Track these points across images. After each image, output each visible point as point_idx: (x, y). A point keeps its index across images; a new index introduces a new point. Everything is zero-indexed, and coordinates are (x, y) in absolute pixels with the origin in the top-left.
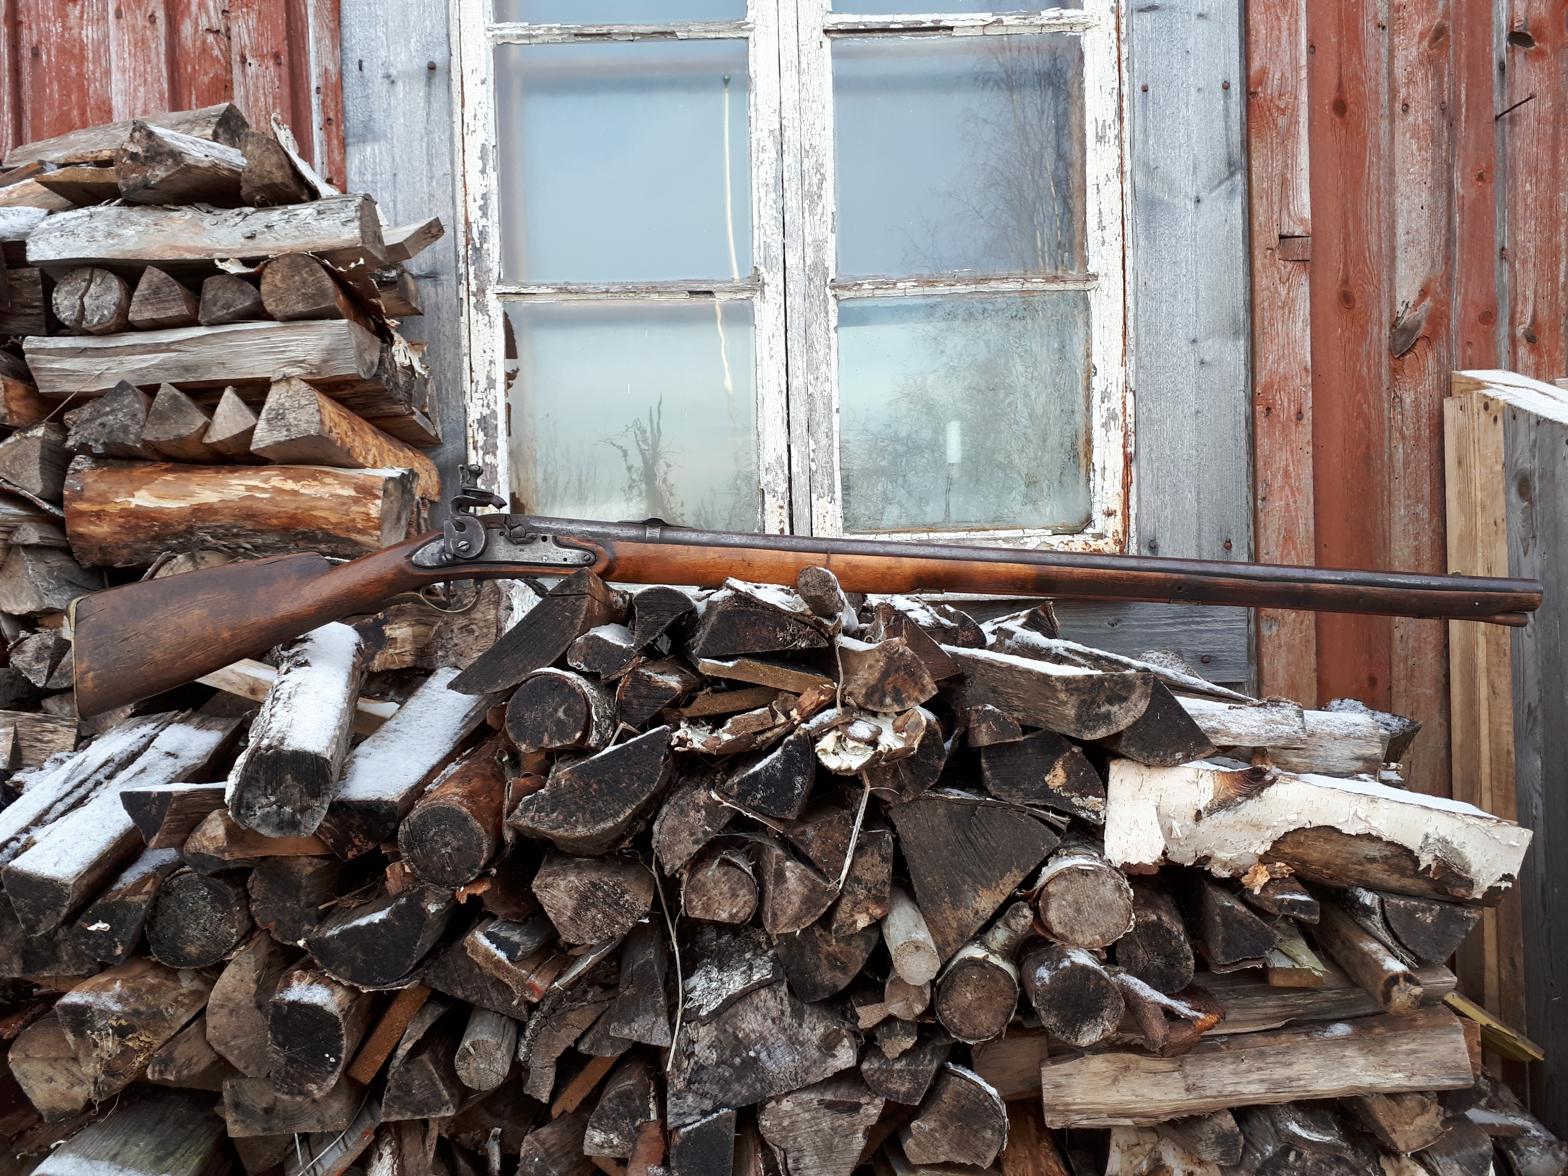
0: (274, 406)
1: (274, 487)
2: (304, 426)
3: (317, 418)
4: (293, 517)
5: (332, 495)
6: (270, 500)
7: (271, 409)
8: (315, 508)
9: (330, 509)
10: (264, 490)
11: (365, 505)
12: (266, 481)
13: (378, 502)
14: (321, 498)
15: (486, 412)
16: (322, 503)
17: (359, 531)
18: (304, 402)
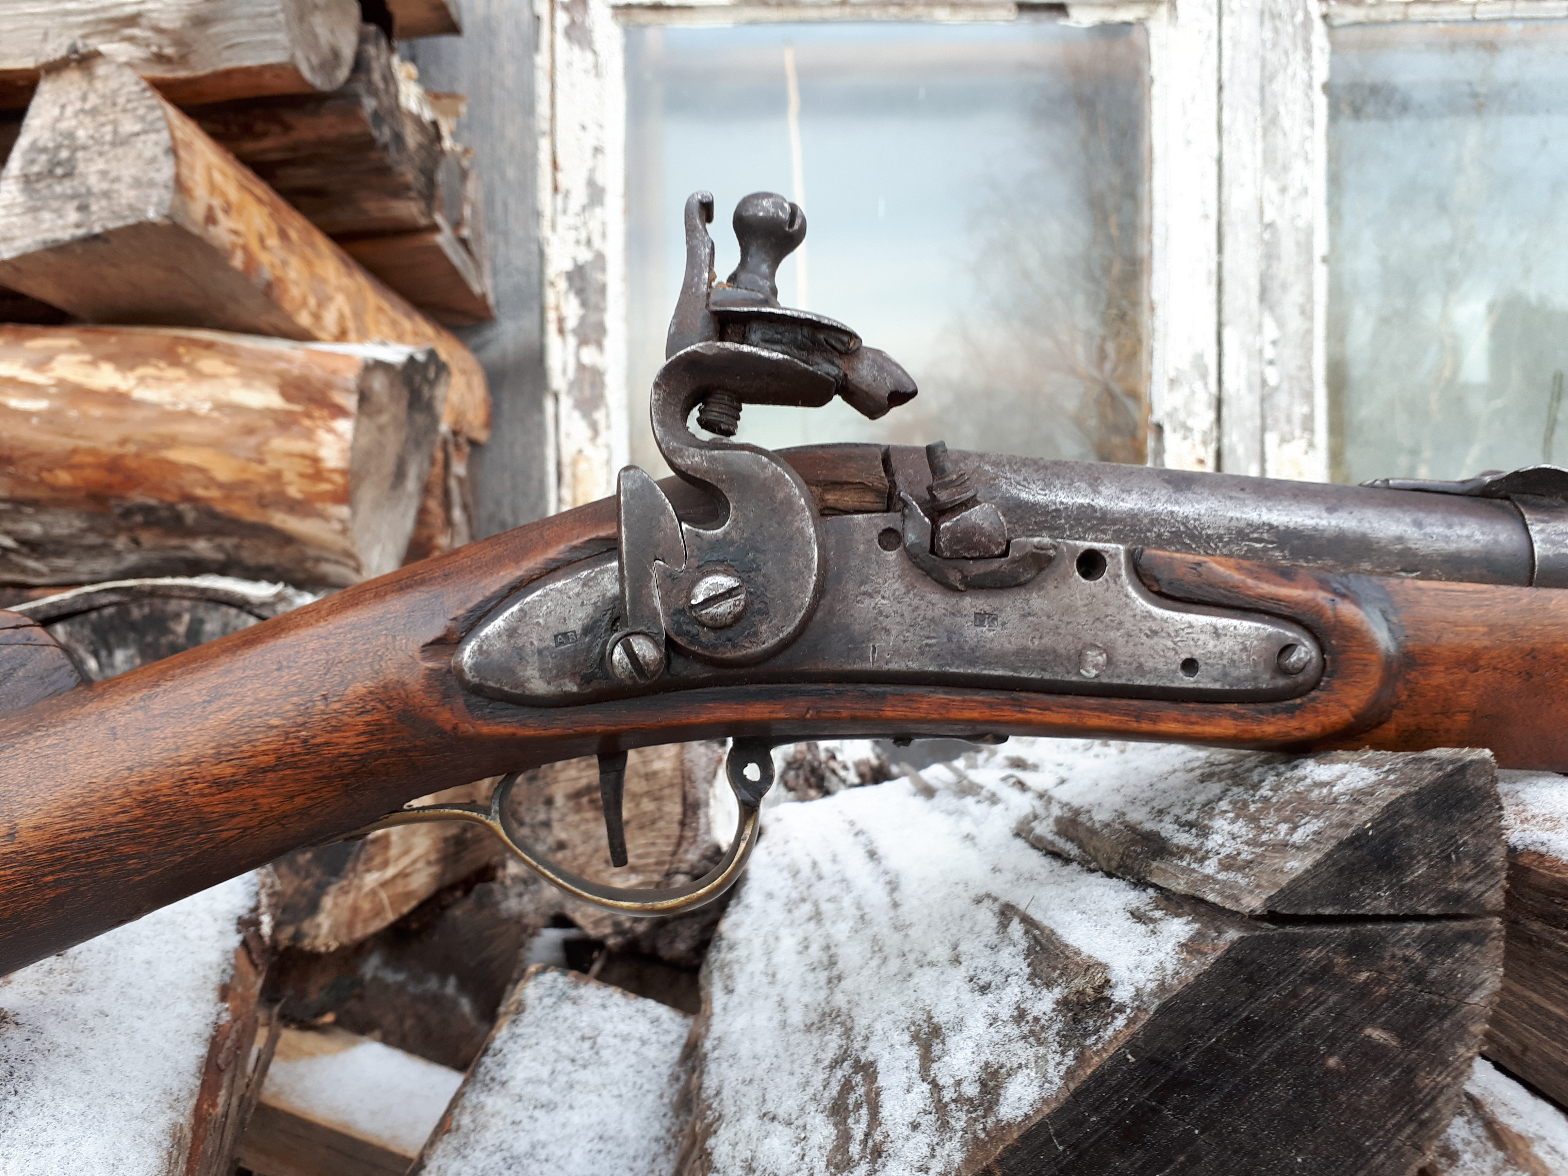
0: (46, 139)
1: (61, 383)
2: (127, 195)
3: (166, 171)
4: (114, 465)
5: (220, 406)
6: (50, 418)
7: (36, 148)
8: (172, 442)
9: (214, 444)
10: (34, 390)
11: (309, 435)
12: (41, 364)
13: (344, 426)
14: (190, 414)
15: (585, 256)
16: (190, 428)
17: (294, 507)
18: (129, 126)
